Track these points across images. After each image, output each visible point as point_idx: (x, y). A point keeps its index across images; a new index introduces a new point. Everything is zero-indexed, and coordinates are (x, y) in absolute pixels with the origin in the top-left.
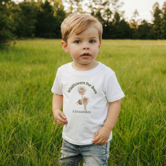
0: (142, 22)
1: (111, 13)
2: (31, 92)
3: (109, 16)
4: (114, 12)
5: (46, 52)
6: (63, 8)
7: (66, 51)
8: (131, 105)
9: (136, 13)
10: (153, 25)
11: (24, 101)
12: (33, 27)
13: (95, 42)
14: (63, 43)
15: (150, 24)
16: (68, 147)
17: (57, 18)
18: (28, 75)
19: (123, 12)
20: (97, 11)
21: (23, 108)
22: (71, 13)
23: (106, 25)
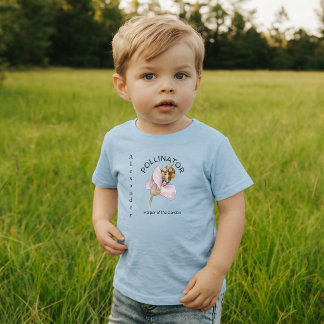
0: (296, 33)
1: (224, 13)
2: (39, 186)
3: (220, 21)
4: (231, 12)
5: (75, 97)
6: (118, 4)
7: (123, 95)
8: (271, 217)
9: (282, 13)
10: (320, 39)
11: (21, 207)
12: (47, 44)
13: (187, 75)
14: (116, 78)
15: (313, 37)
16: (125, 316)
17: (103, 24)
18: (33, 146)
19: (253, 12)
20: (193, 9)
21: (20, 222)
22: (136, 13)
23: (212, 40)
